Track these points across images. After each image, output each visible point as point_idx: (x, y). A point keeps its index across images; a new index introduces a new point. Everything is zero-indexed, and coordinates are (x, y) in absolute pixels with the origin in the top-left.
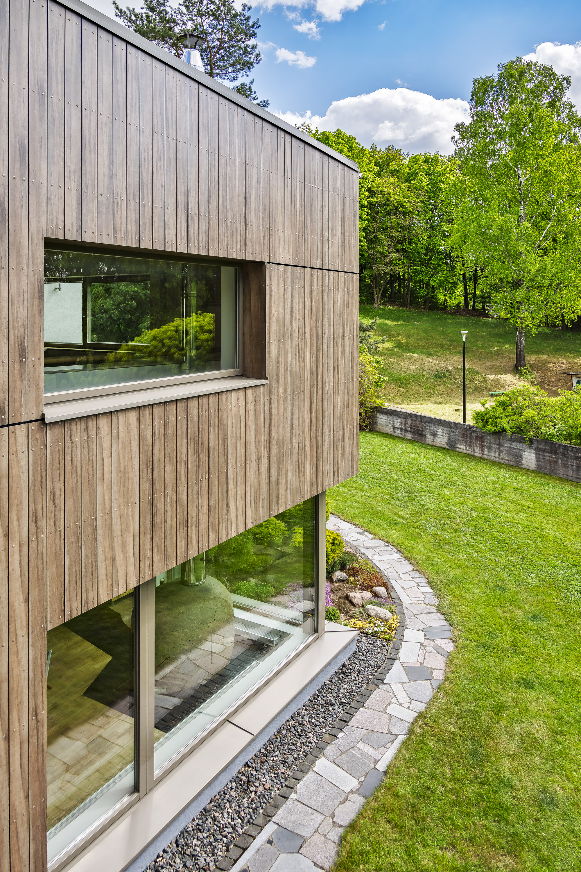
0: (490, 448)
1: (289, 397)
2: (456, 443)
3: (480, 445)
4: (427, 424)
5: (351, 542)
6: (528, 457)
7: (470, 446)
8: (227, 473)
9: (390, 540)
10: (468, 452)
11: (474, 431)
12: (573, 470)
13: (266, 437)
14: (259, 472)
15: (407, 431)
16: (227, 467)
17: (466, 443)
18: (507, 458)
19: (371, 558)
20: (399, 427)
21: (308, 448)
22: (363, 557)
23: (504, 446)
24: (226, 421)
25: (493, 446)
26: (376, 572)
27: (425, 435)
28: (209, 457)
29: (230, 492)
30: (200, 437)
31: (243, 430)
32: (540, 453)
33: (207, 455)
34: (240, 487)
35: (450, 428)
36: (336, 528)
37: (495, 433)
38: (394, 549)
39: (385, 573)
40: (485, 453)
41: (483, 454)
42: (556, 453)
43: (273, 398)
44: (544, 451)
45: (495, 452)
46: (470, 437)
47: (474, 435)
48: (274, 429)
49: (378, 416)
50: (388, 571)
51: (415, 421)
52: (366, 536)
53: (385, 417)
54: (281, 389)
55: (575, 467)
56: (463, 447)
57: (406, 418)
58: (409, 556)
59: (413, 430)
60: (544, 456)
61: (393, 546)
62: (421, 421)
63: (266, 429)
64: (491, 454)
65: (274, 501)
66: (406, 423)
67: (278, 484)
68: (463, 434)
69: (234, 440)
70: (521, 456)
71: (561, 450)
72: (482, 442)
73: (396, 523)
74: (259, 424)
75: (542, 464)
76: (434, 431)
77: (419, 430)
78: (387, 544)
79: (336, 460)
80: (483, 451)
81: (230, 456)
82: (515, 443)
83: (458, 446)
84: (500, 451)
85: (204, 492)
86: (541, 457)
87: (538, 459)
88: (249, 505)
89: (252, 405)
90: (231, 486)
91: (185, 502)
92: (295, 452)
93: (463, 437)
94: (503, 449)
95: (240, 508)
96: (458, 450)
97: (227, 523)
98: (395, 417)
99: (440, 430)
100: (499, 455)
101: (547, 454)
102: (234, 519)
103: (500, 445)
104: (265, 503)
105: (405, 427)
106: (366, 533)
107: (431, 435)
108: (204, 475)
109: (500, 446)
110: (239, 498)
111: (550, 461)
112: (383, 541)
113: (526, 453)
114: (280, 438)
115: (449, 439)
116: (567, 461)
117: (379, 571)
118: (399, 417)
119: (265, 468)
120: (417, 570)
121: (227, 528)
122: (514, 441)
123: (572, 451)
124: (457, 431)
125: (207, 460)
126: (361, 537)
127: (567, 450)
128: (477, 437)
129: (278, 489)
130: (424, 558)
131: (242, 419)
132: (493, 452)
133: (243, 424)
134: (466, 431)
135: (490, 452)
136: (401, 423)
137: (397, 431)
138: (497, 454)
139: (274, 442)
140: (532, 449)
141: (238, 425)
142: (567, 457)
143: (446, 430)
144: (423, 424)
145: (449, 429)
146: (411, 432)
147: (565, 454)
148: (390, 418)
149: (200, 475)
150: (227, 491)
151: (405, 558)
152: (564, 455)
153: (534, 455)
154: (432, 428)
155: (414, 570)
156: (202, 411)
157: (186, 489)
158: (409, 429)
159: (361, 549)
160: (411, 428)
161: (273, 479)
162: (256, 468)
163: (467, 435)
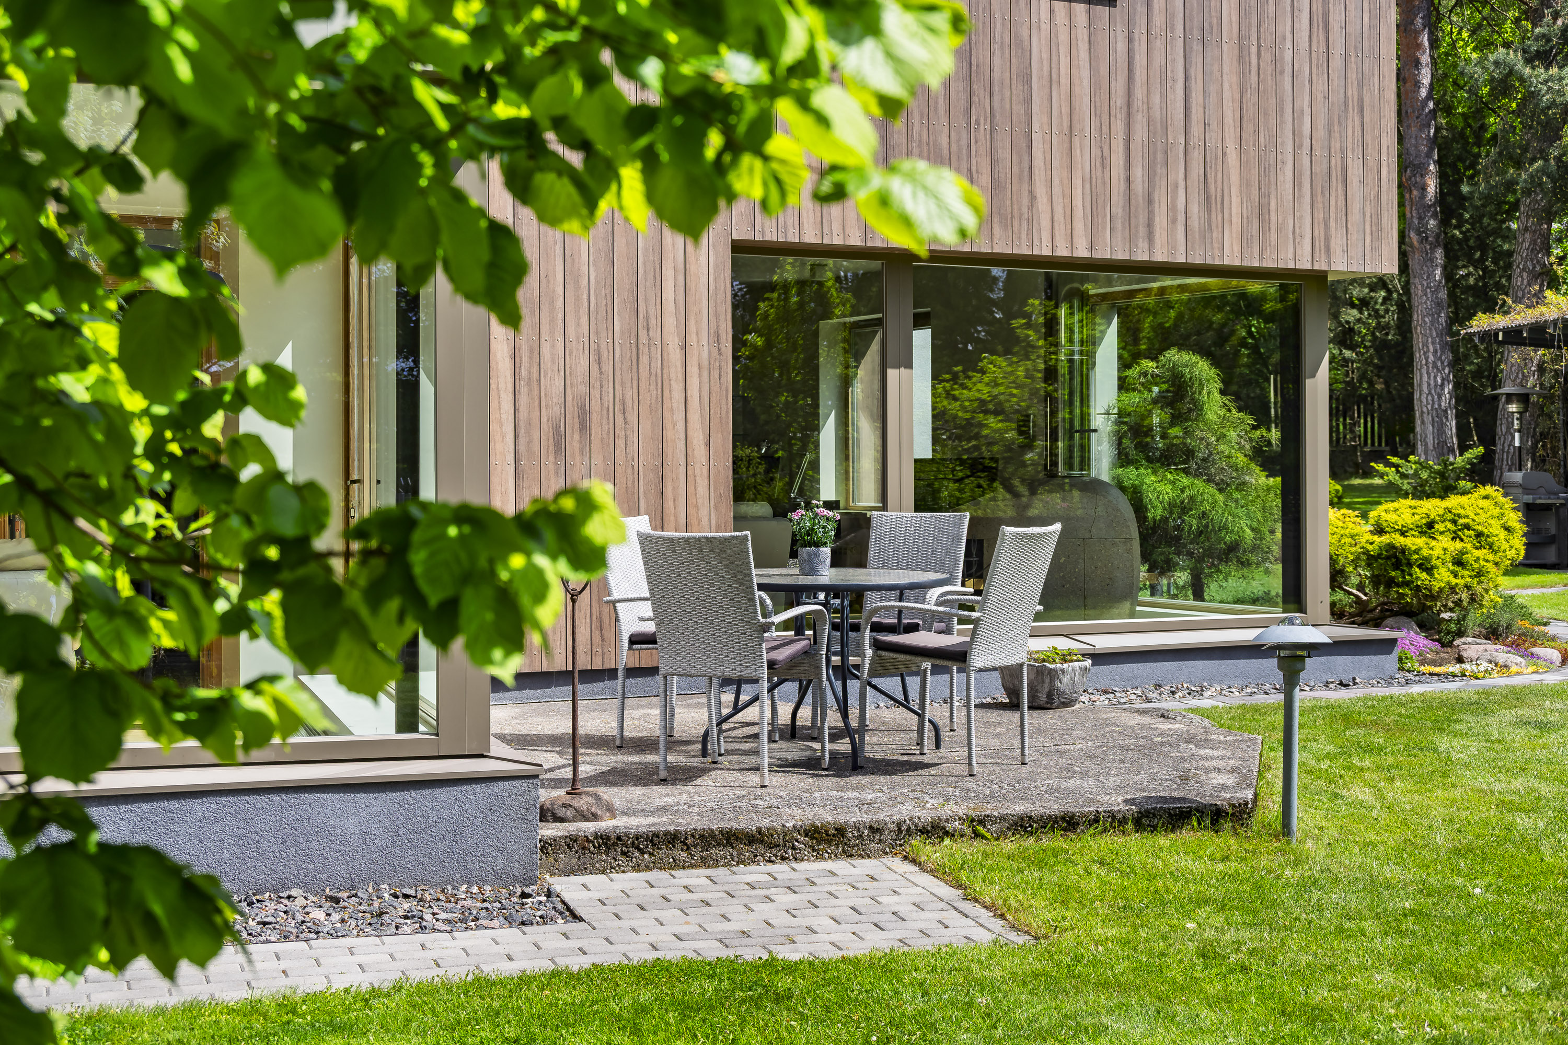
1: (1180, 43)
8: (1030, 134)
13: (1119, 100)
14: (1105, 162)
16: (1030, 124)
21: (1233, 158)
24: (1027, 43)
28: (991, 95)
29: (1036, 171)
30: (974, 52)
31: (1064, 70)
33: (988, 90)
34: (1059, 174)
43: (1136, 32)
48: (1139, 93)
54: (1158, 20)
63: (1119, 86)
65: (1142, 231)
67: (1150, 202)
69: (1046, 82)
74: (1104, 70)
79: (1319, 216)
81: (1035, 108)
85: (982, 150)
88: (1079, 213)
89: (1086, 32)
90: (1039, 162)
91: (946, 152)
92: (1196, 156)
95: (1059, 209)
97: (1030, 222)
102: (1045, 223)
104: (1119, 225)
108: (982, 121)
110: (1057, 190)
114: (1157, 113)
119: (1118, 159)
121: (1030, 232)
125: (988, 97)
129: (1151, 213)
131: (1064, 50)
133: (1064, 61)
139: (1140, 120)
141: (1054, 58)
149: (974, 118)
150: (1031, 168)
156: (977, 11)
157: (946, 130)
161: (1139, 186)
162: (1096, 152)
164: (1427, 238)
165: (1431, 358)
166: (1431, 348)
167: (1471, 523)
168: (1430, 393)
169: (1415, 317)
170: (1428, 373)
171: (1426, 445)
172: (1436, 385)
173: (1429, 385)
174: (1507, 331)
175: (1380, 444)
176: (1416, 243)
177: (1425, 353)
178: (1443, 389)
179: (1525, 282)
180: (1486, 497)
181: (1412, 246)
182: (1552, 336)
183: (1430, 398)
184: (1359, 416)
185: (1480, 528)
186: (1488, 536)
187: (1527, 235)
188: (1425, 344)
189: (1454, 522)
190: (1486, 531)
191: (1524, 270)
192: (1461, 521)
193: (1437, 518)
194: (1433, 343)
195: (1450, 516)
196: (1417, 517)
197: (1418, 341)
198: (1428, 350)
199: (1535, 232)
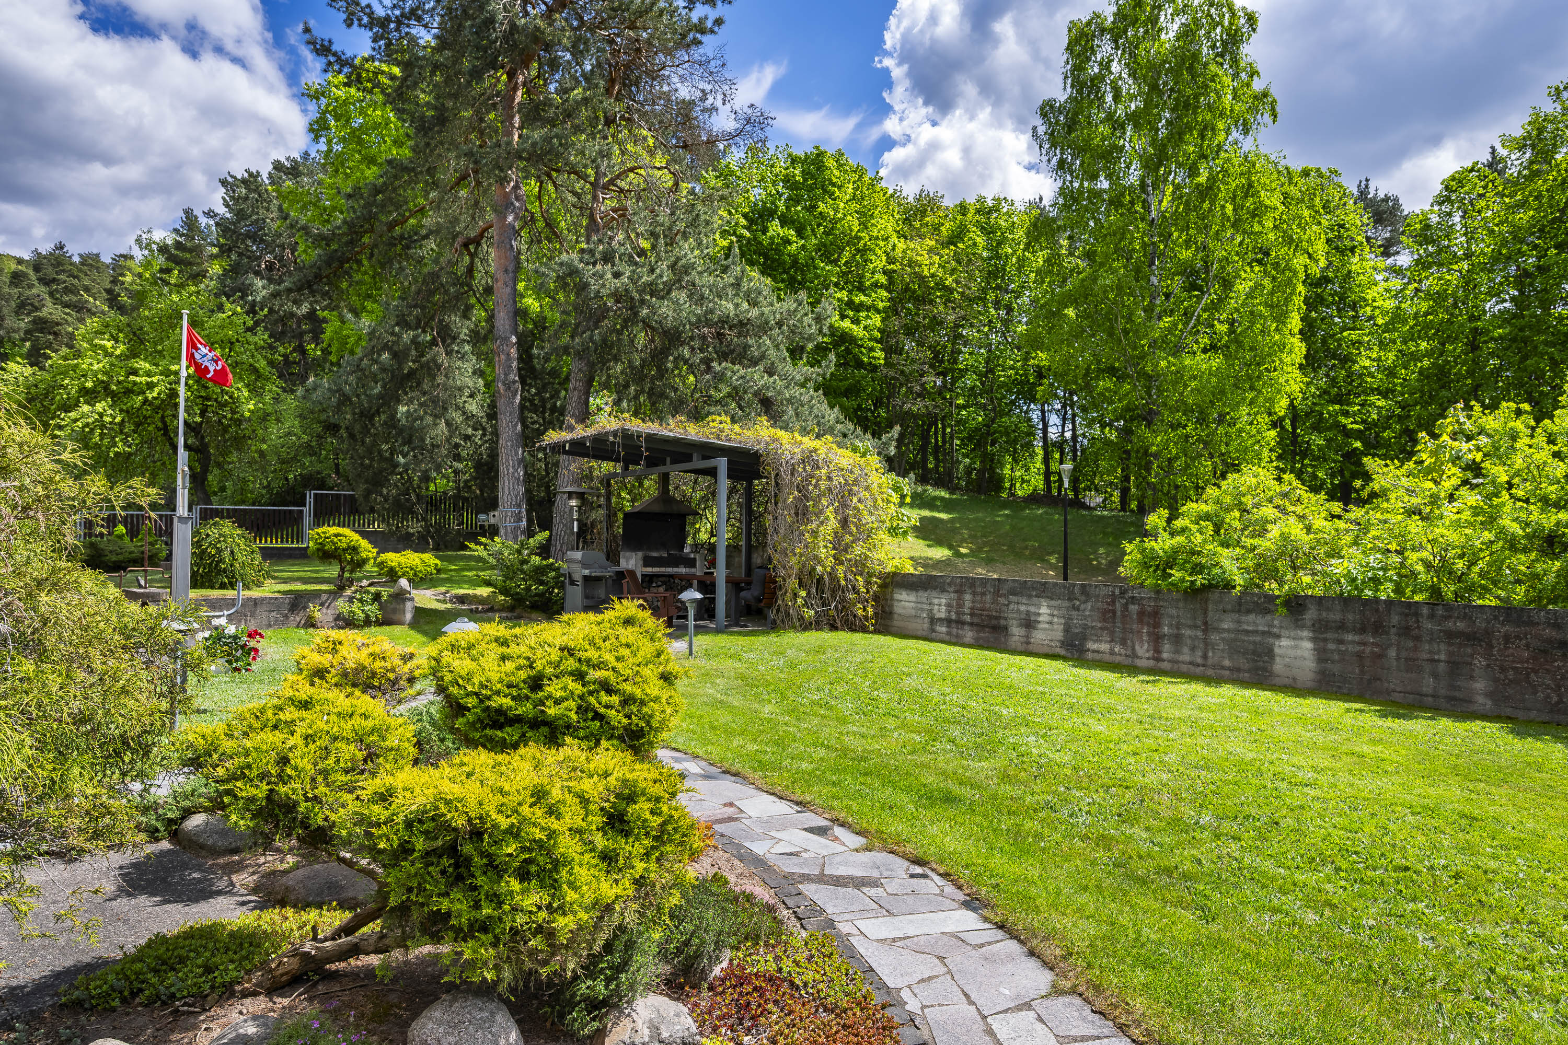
0: (1177, 640)
2: (1084, 638)
3: (1149, 634)
4: (1012, 598)
5: (772, 860)
6: (1291, 653)
7: (1123, 643)
9: (931, 852)
10: (1118, 659)
11: (1133, 600)
12: (1435, 675)
15: (963, 623)
17: (1112, 634)
18: (1227, 663)
19: (845, 928)
20: (943, 615)
22: (810, 924)
23: (1217, 630)
25: (1187, 632)
26: (863, 1003)
27: (1006, 628)
32: (1329, 635)
35: (1070, 599)
36: (730, 811)
37: (1194, 593)
38: (950, 889)
39: (913, 1005)
40: (1165, 655)
41: (1158, 660)
42: (1378, 628)
44: (1342, 627)
45: (1193, 649)
46: (1124, 616)
47: (1134, 608)
49: (897, 596)
50: (927, 994)
51: (983, 594)
52: (836, 839)
53: (912, 597)
55: (1442, 667)
56: (1105, 647)
57: (960, 592)
58: (1021, 919)
59: (976, 620)
60: (1341, 642)
61: (945, 875)
62: (997, 593)
64: (1181, 658)
66: (960, 605)
68: (1105, 612)
70: (1270, 653)
71: (1395, 619)
72: (1157, 625)
73: (949, 799)
75: (1336, 668)
76: (1028, 613)
77: (990, 617)
78: (918, 870)
80: (1158, 651)
82: (1251, 617)
83: (1091, 645)
84: (1206, 644)
86: (1331, 646)
87: (1322, 656)
93: (1105, 620)
94: (1214, 637)
96: (1090, 656)
98: (934, 594)
99: (1044, 610)
100: (1205, 657)
101: (1350, 637)
103: (1207, 628)
105: (957, 613)
106: (838, 831)
107: (1021, 625)
109: (1205, 631)
111: (1360, 656)
112: (904, 856)
113: (1284, 642)
115: (1067, 630)
116: (1415, 649)
117: (877, 998)
118: (943, 591)
120: (1073, 991)
122: (1249, 612)
123: (1432, 616)
124: (1089, 605)
126: (818, 844)
127: (1417, 614)
128: (1141, 614)
130: (1092, 929)
132: (1186, 650)
134: (1113, 602)
135: (1177, 652)
136: (948, 605)
137: (938, 628)
138: (1199, 653)
140: (1302, 627)
142: (1417, 638)
143: (1059, 608)
144: (1002, 600)
145: (1066, 604)
146: (971, 624)
147: (1408, 628)
148: (923, 595)
151: (1001, 926)
152: (1405, 631)
153: (1308, 645)
154: (1023, 608)
155: (1056, 991)
158: (968, 618)
159: (808, 889)
160: (972, 615)
163: (1114, 612)
167: (613, 679)
174: (573, 443)
178: (518, 492)
180: (628, 622)
182: (613, 443)
185: (628, 688)
186: (643, 703)
189: (579, 676)
190: (638, 693)
192: (595, 674)
193: (549, 671)
195: (571, 664)
196: (510, 666)
197: (502, 459)
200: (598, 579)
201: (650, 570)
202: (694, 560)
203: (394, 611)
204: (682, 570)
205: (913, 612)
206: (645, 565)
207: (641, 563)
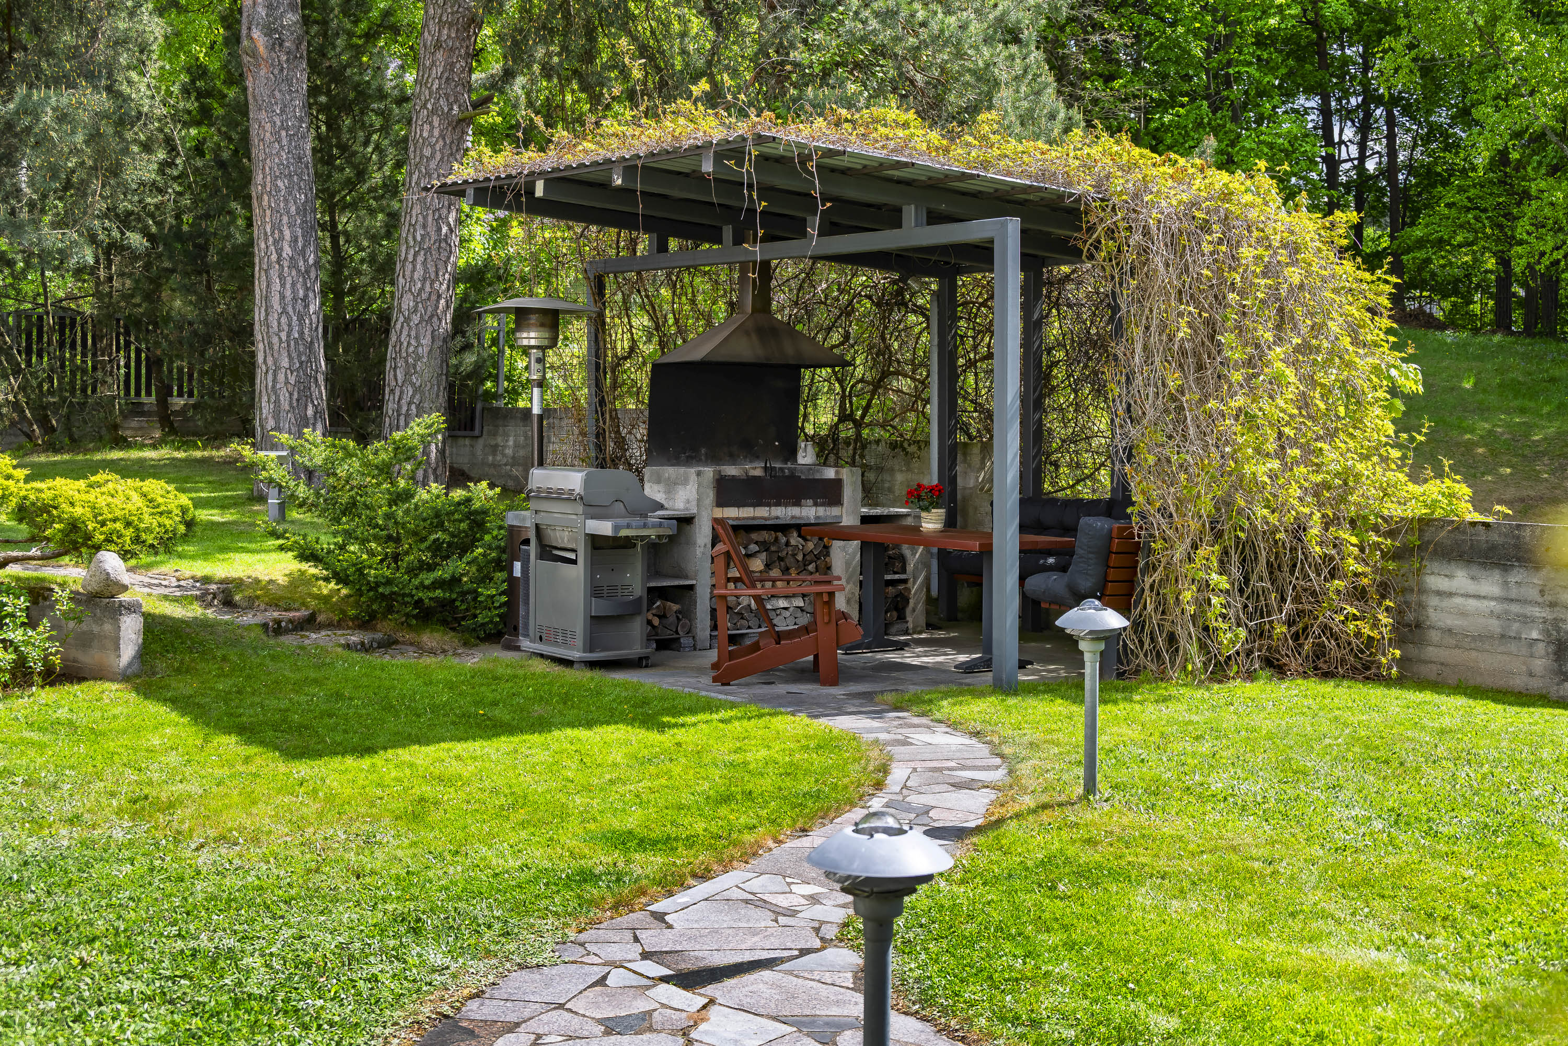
164: (281, 42)
165: (287, 251)
166: (287, 233)
168: (284, 311)
169: (259, 178)
170: (281, 277)
171: (277, 402)
172: (295, 299)
173: (283, 297)
175: (138, 393)
176: (262, 49)
177: (276, 242)
178: (307, 306)
179: (436, 133)
181: (254, 54)
183: (284, 320)
184: (118, 351)
187: (439, 55)
188: (276, 227)
191: (433, 112)
194: (291, 226)
197: (263, 221)
198: (282, 238)
199: (452, 50)
200: (626, 544)
201: (732, 513)
202: (837, 484)
203: (86, 641)
204: (809, 512)
205: (1495, 626)
206: (721, 502)
207: (710, 496)
